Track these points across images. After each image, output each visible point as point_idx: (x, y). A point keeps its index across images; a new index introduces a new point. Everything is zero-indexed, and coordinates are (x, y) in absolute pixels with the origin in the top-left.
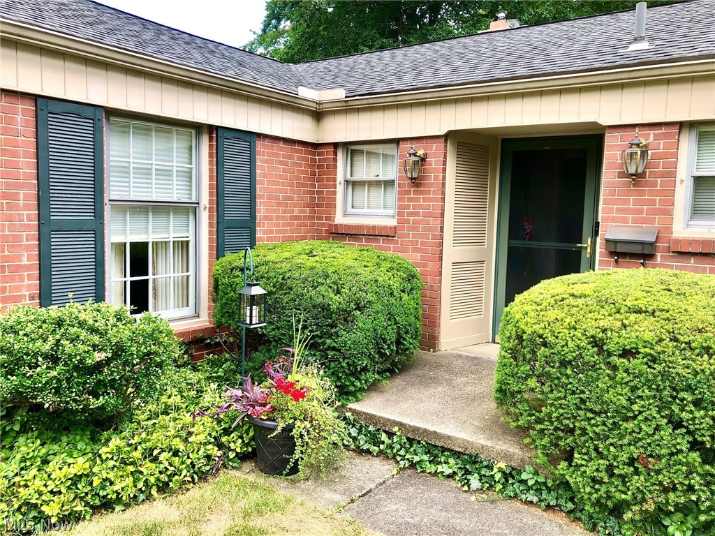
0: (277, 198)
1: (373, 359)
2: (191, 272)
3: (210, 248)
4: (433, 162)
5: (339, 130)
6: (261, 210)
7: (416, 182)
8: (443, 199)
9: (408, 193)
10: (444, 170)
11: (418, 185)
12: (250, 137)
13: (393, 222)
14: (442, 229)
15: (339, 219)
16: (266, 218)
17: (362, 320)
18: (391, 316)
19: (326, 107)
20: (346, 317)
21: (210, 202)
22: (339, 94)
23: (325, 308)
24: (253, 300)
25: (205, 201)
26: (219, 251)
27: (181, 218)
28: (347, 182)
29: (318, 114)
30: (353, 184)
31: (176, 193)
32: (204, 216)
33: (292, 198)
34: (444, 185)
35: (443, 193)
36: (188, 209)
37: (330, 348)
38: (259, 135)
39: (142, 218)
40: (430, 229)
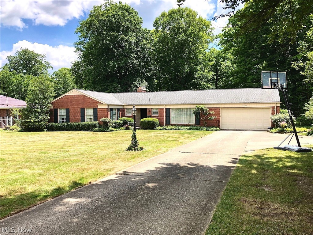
5: (126, 107)
6: (120, 115)
13: (131, 115)
15: (126, 115)
29: (123, 106)
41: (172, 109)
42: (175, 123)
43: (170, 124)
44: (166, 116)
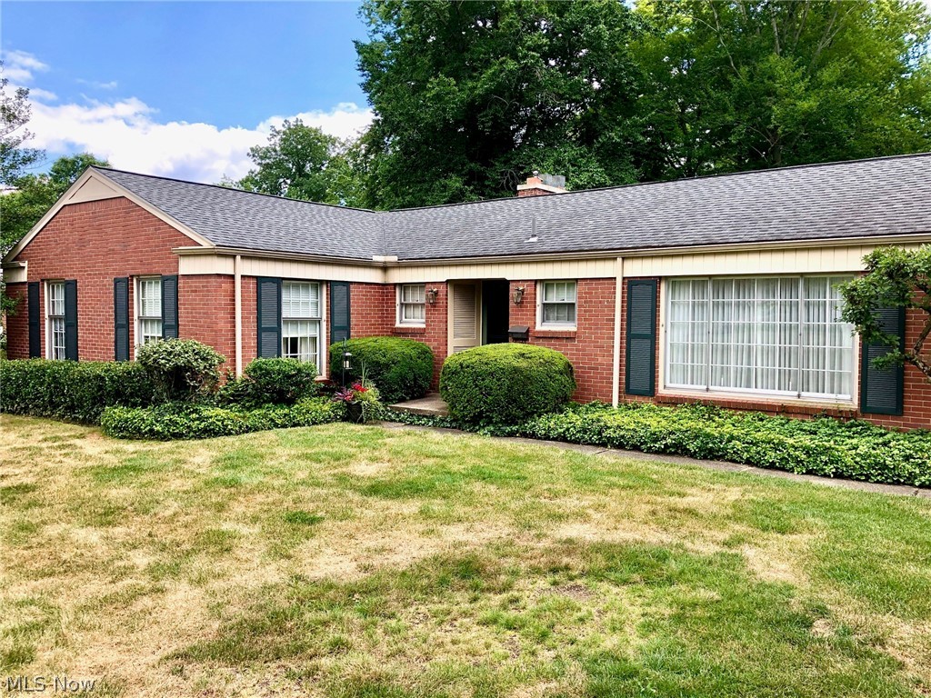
0: (362, 314)
1: (400, 386)
2: (318, 353)
3: (327, 340)
4: (441, 295)
5: (398, 276)
6: (353, 321)
7: (434, 305)
8: (447, 314)
9: (430, 310)
10: (447, 299)
11: (435, 306)
12: (347, 284)
13: (424, 326)
14: (447, 329)
15: (398, 325)
16: (355, 325)
17: (394, 369)
18: (410, 369)
19: (389, 265)
20: (387, 366)
21: (327, 317)
22: (395, 259)
23: (378, 363)
24: (347, 358)
25: (324, 317)
26: (331, 341)
27: (313, 326)
28: (402, 304)
29: (385, 268)
30: (405, 305)
31: (310, 314)
32: (324, 324)
33: (370, 314)
34: (447, 307)
35: (447, 310)
36: (317, 322)
37: (380, 379)
38: (351, 283)
39: (295, 326)
40: (440, 329)
41: (675, 281)
42: (695, 391)
43: (651, 391)
44: (629, 337)
